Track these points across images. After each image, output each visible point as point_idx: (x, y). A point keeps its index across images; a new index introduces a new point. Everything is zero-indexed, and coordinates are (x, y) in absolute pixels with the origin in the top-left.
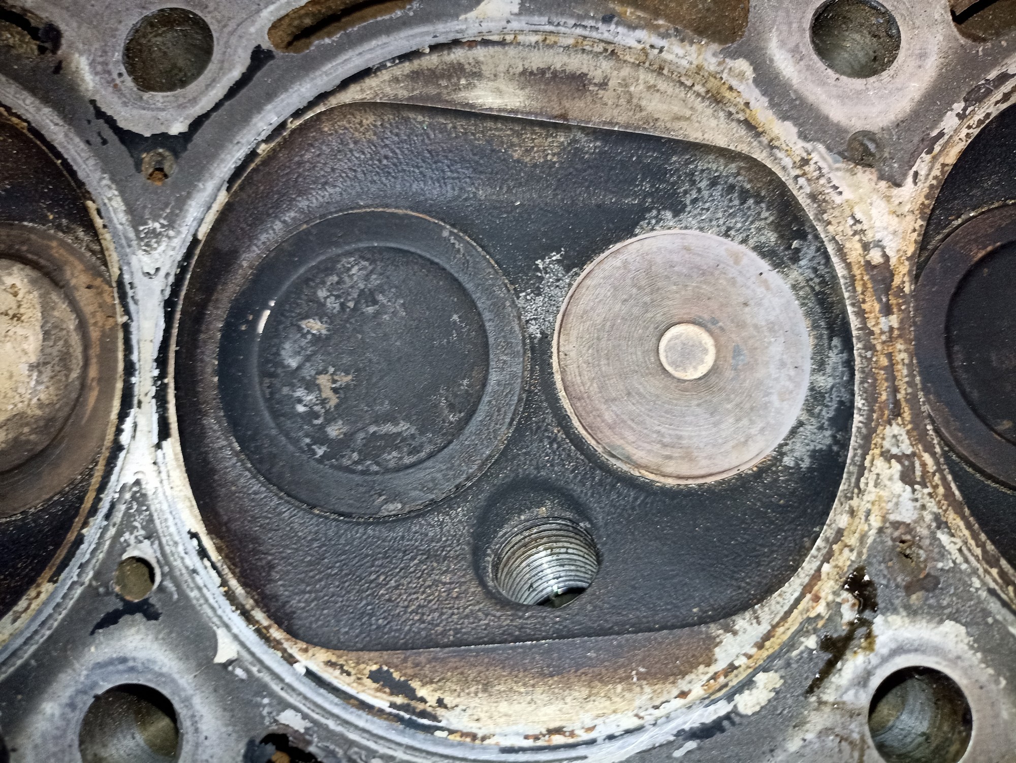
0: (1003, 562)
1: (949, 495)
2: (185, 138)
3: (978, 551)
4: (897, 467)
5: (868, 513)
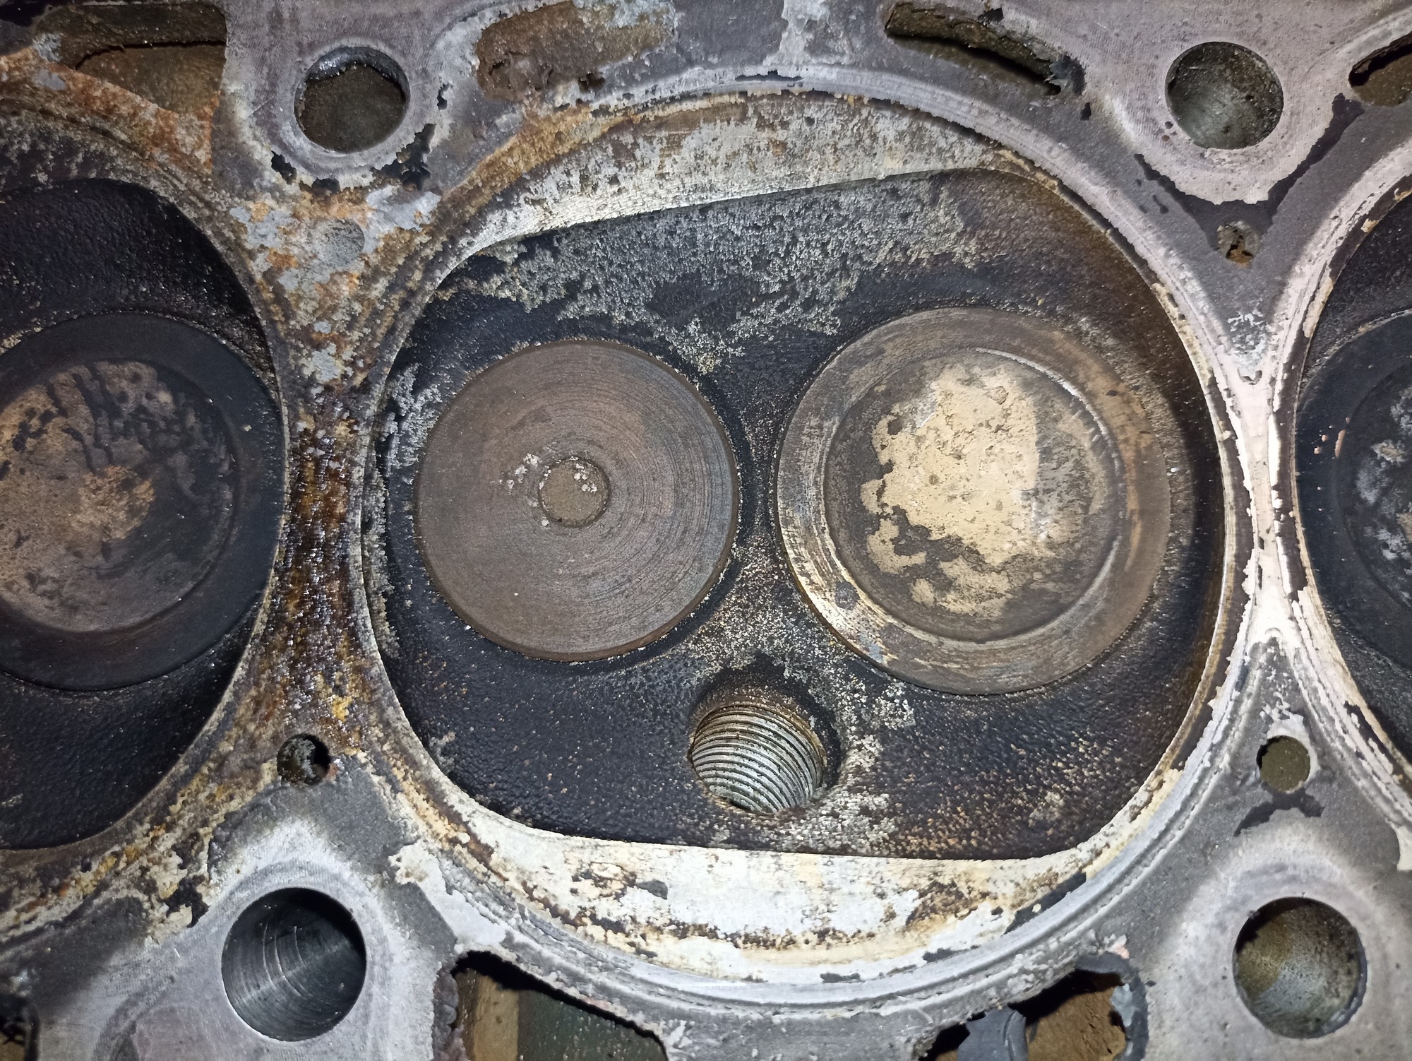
2: (1267, 209)
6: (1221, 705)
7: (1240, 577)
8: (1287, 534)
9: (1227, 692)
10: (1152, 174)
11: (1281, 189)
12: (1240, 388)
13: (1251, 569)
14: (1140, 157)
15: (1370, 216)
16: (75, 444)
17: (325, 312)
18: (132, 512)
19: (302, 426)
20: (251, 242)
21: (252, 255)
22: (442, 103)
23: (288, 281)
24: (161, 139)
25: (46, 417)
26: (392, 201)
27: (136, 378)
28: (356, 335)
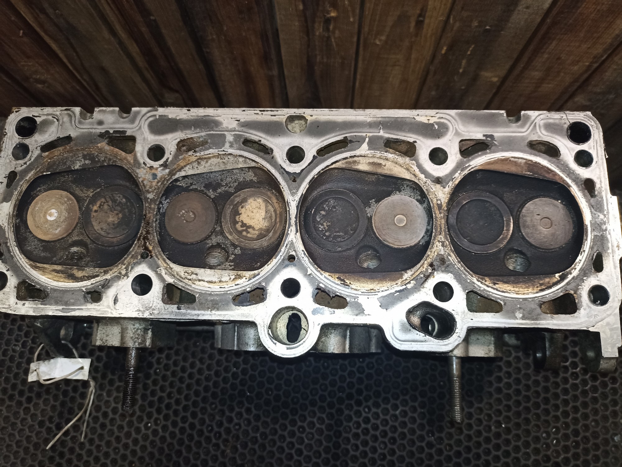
0: (462, 263)
1: (451, 249)
2: (300, 174)
3: (457, 261)
4: (441, 244)
5: (435, 252)
6: (283, 250)
7: (288, 231)
8: (296, 224)
9: (284, 248)
10: (282, 168)
11: (302, 170)
12: (292, 202)
13: (290, 230)
14: (280, 165)
15: (316, 175)
16: (109, 207)
17: (151, 187)
18: (118, 219)
19: (147, 205)
20: (139, 176)
21: (140, 178)
22: (171, 154)
23: (145, 182)
24: (125, 158)
25: (104, 203)
26: (162, 170)
27: (119, 197)
28: (155, 191)
